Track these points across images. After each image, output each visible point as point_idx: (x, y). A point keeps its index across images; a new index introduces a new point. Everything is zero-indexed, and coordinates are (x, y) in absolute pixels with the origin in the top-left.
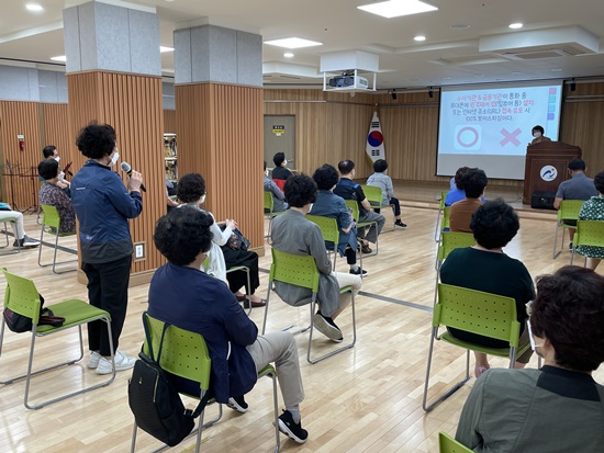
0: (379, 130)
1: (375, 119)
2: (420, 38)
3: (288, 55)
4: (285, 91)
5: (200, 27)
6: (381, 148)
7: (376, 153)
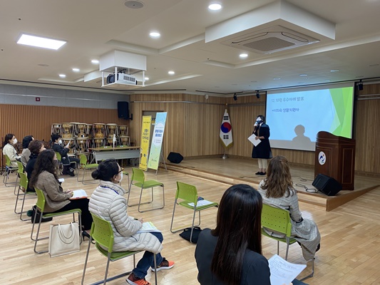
0: (228, 121)
1: (226, 114)
6: (230, 134)
7: (226, 137)
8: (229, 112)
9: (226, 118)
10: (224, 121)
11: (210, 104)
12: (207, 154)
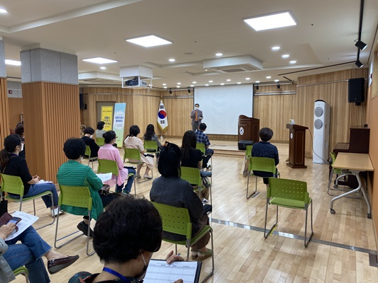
0: (164, 110)
1: (162, 104)
2: (172, 60)
3: (103, 68)
4: (109, 88)
5: (35, 49)
7: (162, 122)
9: (162, 107)
10: (160, 110)
11: (150, 96)
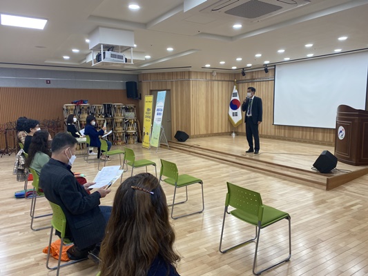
0: (237, 98)
1: (235, 91)
6: (239, 110)
7: (235, 115)
8: (238, 89)
9: (235, 95)
10: (233, 98)
11: (218, 81)
12: (215, 131)
